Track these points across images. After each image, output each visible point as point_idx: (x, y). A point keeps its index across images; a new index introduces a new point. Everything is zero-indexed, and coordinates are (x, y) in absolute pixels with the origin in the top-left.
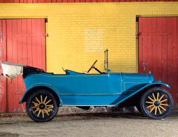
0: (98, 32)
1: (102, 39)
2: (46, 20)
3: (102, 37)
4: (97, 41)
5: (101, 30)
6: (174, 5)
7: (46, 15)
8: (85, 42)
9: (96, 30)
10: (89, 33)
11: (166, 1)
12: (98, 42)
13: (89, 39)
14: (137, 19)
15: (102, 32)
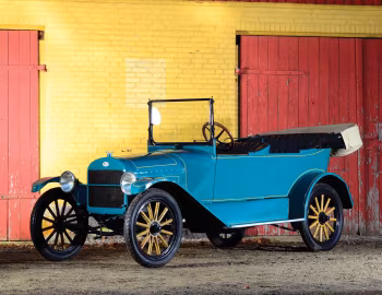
0: (156, 65)
1: (164, 81)
2: (40, 35)
3: (164, 75)
4: (152, 83)
5: (162, 60)
6: (315, 11)
7: (42, 24)
8: (127, 85)
9: (150, 60)
10: (137, 67)
11: (298, 2)
12: (155, 86)
13: (135, 80)
14: (238, 39)
15: (164, 66)
